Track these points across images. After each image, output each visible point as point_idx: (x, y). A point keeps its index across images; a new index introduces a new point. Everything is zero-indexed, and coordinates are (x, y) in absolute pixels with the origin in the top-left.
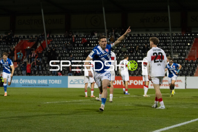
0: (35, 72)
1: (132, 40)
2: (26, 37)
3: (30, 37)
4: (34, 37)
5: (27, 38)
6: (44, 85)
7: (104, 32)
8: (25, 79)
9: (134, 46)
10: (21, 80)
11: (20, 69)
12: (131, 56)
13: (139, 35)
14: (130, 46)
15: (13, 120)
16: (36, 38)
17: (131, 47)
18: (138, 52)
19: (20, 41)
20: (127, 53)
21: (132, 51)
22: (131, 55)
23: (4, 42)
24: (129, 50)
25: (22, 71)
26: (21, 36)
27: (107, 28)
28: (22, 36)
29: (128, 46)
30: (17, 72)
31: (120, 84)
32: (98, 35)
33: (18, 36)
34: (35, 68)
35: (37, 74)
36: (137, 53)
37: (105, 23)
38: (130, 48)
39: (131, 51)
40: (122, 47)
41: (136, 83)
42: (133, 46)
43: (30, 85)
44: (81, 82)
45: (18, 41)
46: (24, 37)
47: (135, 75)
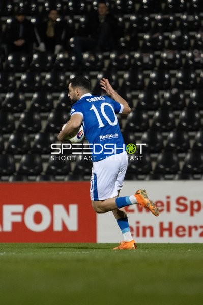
9: (34, 15)
12: (19, 67)
17: (20, 18)
18: (58, 47)
21: (20, 43)
22: (16, 60)
36: (50, 49)
39: (17, 38)
41: (38, 218)
42: (28, 12)
47: (37, 174)
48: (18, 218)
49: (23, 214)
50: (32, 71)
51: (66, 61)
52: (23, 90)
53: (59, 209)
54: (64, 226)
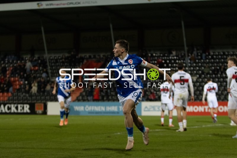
0: (103, 97)
1: (216, 58)
2: (92, 57)
3: (97, 57)
4: (102, 56)
5: (94, 58)
6: (113, 112)
7: (184, 50)
8: (92, 105)
10: (87, 107)
11: (86, 94)
12: (215, 77)
13: (224, 53)
14: (214, 66)
15: (79, 153)
16: (104, 58)
17: (216, 67)
19: (85, 61)
20: (210, 74)
21: (216, 72)
23: (66, 62)
24: (213, 71)
25: (87, 96)
26: (86, 56)
27: (187, 46)
28: (88, 55)
29: (212, 66)
30: (82, 98)
31: (203, 110)
32: (176, 53)
33: (83, 55)
34: (103, 92)
35: (106, 100)
36: (222, 74)
37: (185, 39)
38: (215, 69)
40: (205, 67)
41: (221, 109)
42: (217, 66)
43: (97, 113)
44: (157, 109)
45: (83, 61)
46: (90, 57)
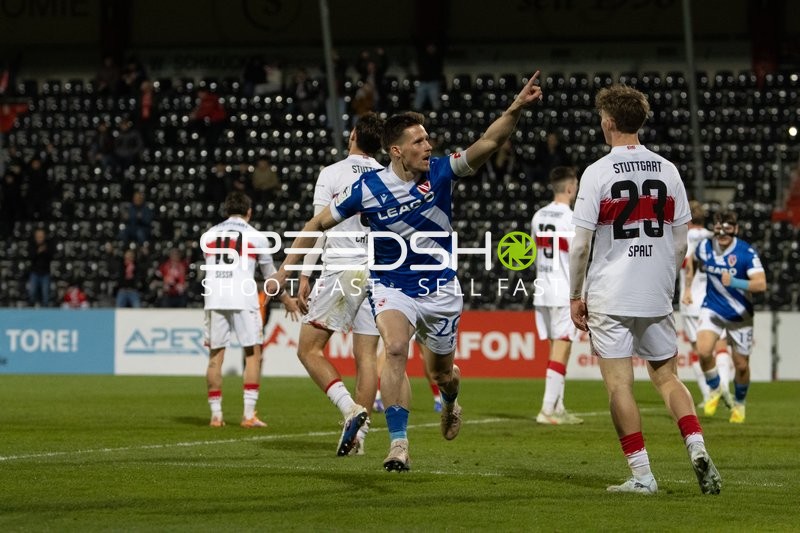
7: (319, 62)
12: (470, 196)
18: (507, 178)
32: (284, 78)
36: (500, 179)
41: (495, 346)
47: (491, 302)
48: (475, 346)
49: (480, 342)
50: (484, 201)
51: (517, 191)
52: (475, 219)
53: (515, 337)
54: (521, 355)
